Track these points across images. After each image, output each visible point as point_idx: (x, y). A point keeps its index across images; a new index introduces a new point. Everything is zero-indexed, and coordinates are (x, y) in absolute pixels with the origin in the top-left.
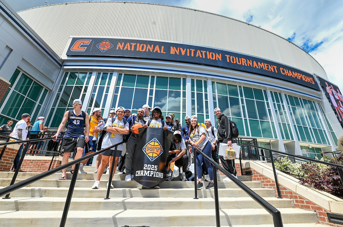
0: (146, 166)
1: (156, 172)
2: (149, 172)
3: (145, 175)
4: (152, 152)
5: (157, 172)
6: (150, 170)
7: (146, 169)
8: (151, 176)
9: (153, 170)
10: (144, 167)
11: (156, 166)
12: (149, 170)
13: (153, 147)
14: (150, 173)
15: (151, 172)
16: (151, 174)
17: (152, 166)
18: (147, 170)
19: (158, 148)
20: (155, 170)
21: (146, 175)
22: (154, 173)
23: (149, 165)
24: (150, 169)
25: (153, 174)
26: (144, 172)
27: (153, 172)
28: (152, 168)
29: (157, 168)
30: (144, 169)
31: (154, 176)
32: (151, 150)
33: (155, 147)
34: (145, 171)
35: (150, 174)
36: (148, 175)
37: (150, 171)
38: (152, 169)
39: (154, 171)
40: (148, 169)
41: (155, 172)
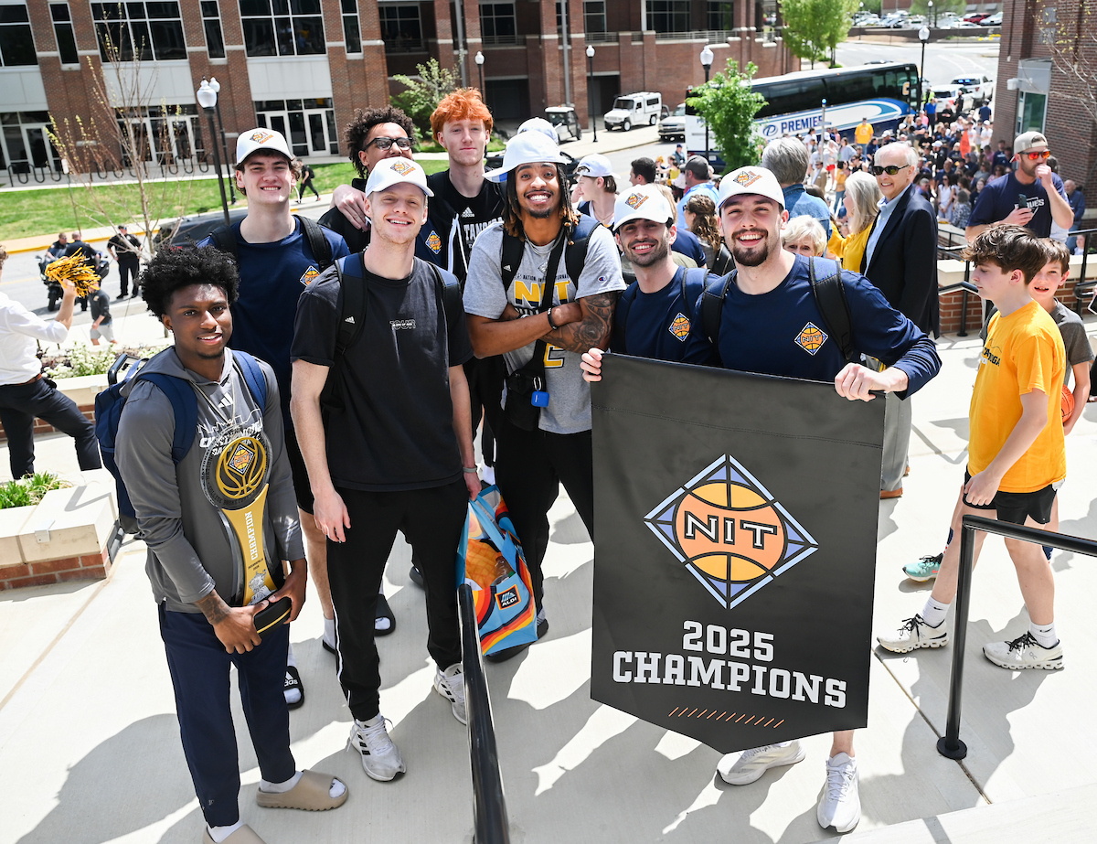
0: (693, 630)
1: (765, 669)
2: (716, 665)
3: (694, 682)
4: (721, 547)
5: (774, 673)
6: (727, 657)
7: (699, 647)
8: (733, 687)
9: (746, 654)
10: (687, 638)
11: (758, 636)
12: (718, 657)
13: (722, 514)
14: (726, 672)
15: (734, 666)
16: (735, 677)
17: (734, 633)
18: (707, 658)
19: (759, 528)
20: (758, 655)
21: (706, 681)
22: (753, 674)
23: (711, 629)
24: (722, 650)
25: (745, 678)
26: (688, 666)
27: (745, 667)
28: (734, 645)
29: (770, 648)
30: (687, 646)
31: (758, 690)
32: (712, 535)
33: (738, 516)
34: (697, 663)
35: (726, 678)
36: (714, 686)
37: (723, 663)
38: (734, 652)
39: (752, 661)
40: (711, 648)
41: (760, 670)
